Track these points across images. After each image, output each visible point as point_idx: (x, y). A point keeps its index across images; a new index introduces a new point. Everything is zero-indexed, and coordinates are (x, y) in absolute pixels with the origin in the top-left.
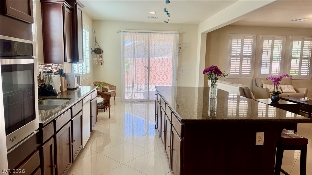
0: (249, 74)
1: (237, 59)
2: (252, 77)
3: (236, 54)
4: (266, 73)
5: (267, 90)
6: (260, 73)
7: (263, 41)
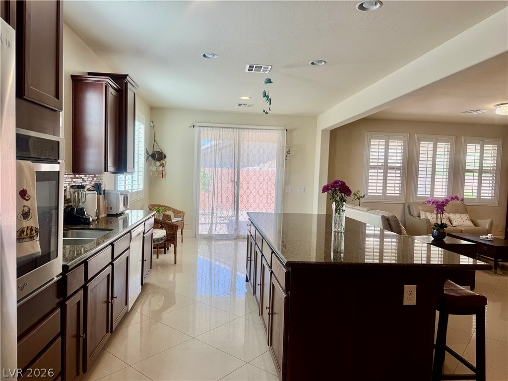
0: (398, 195)
1: (379, 171)
2: (404, 201)
3: (376, 164)
4: (425, 195)
5: (428, 221)
6: (417, 194)
7: (419, 143)
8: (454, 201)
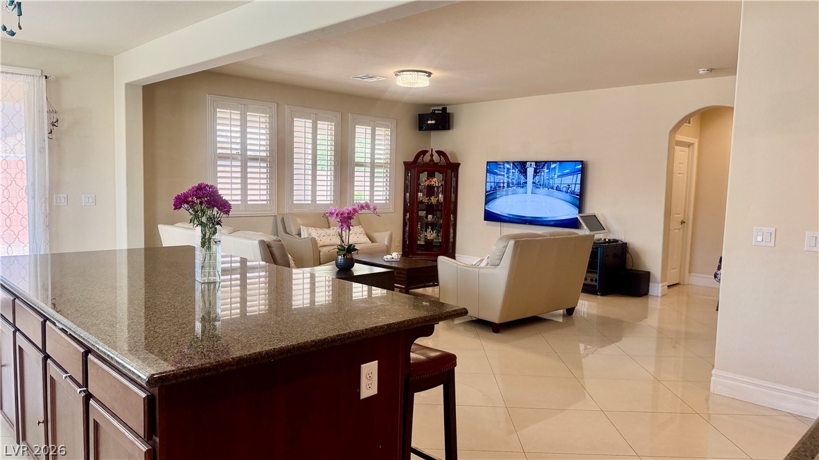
0: (265, 202)
1: (234, 163)
2: (274, 212)
3: (229, 152)
4: (305, 200)
5: (314, 241)
6: (292, 201)
7: (293, 121)
8: (363, 211)
